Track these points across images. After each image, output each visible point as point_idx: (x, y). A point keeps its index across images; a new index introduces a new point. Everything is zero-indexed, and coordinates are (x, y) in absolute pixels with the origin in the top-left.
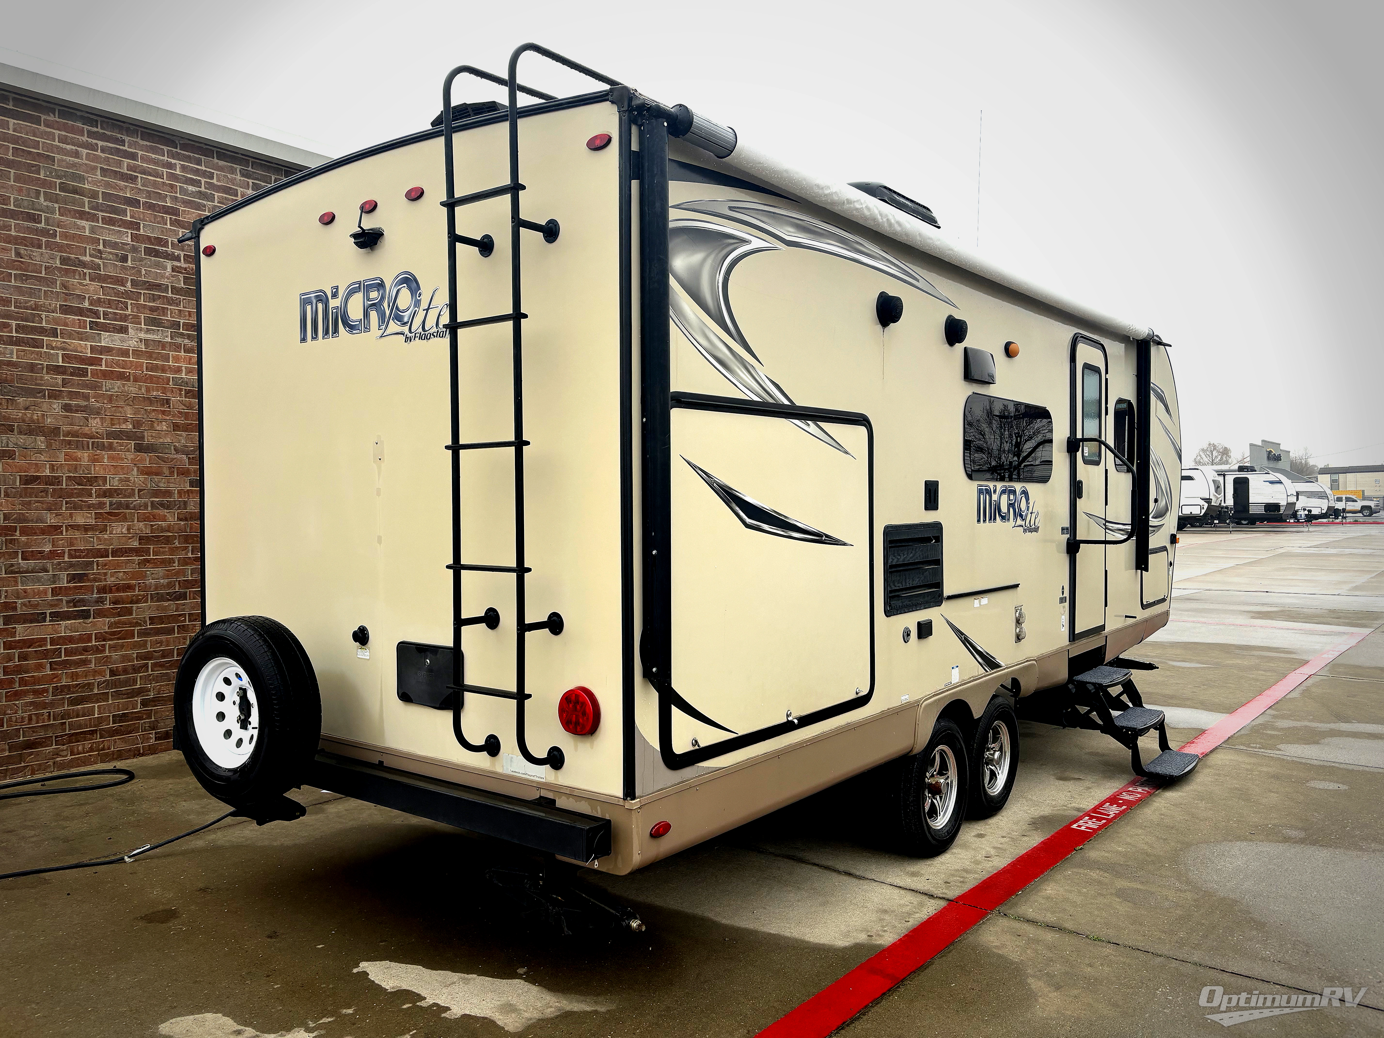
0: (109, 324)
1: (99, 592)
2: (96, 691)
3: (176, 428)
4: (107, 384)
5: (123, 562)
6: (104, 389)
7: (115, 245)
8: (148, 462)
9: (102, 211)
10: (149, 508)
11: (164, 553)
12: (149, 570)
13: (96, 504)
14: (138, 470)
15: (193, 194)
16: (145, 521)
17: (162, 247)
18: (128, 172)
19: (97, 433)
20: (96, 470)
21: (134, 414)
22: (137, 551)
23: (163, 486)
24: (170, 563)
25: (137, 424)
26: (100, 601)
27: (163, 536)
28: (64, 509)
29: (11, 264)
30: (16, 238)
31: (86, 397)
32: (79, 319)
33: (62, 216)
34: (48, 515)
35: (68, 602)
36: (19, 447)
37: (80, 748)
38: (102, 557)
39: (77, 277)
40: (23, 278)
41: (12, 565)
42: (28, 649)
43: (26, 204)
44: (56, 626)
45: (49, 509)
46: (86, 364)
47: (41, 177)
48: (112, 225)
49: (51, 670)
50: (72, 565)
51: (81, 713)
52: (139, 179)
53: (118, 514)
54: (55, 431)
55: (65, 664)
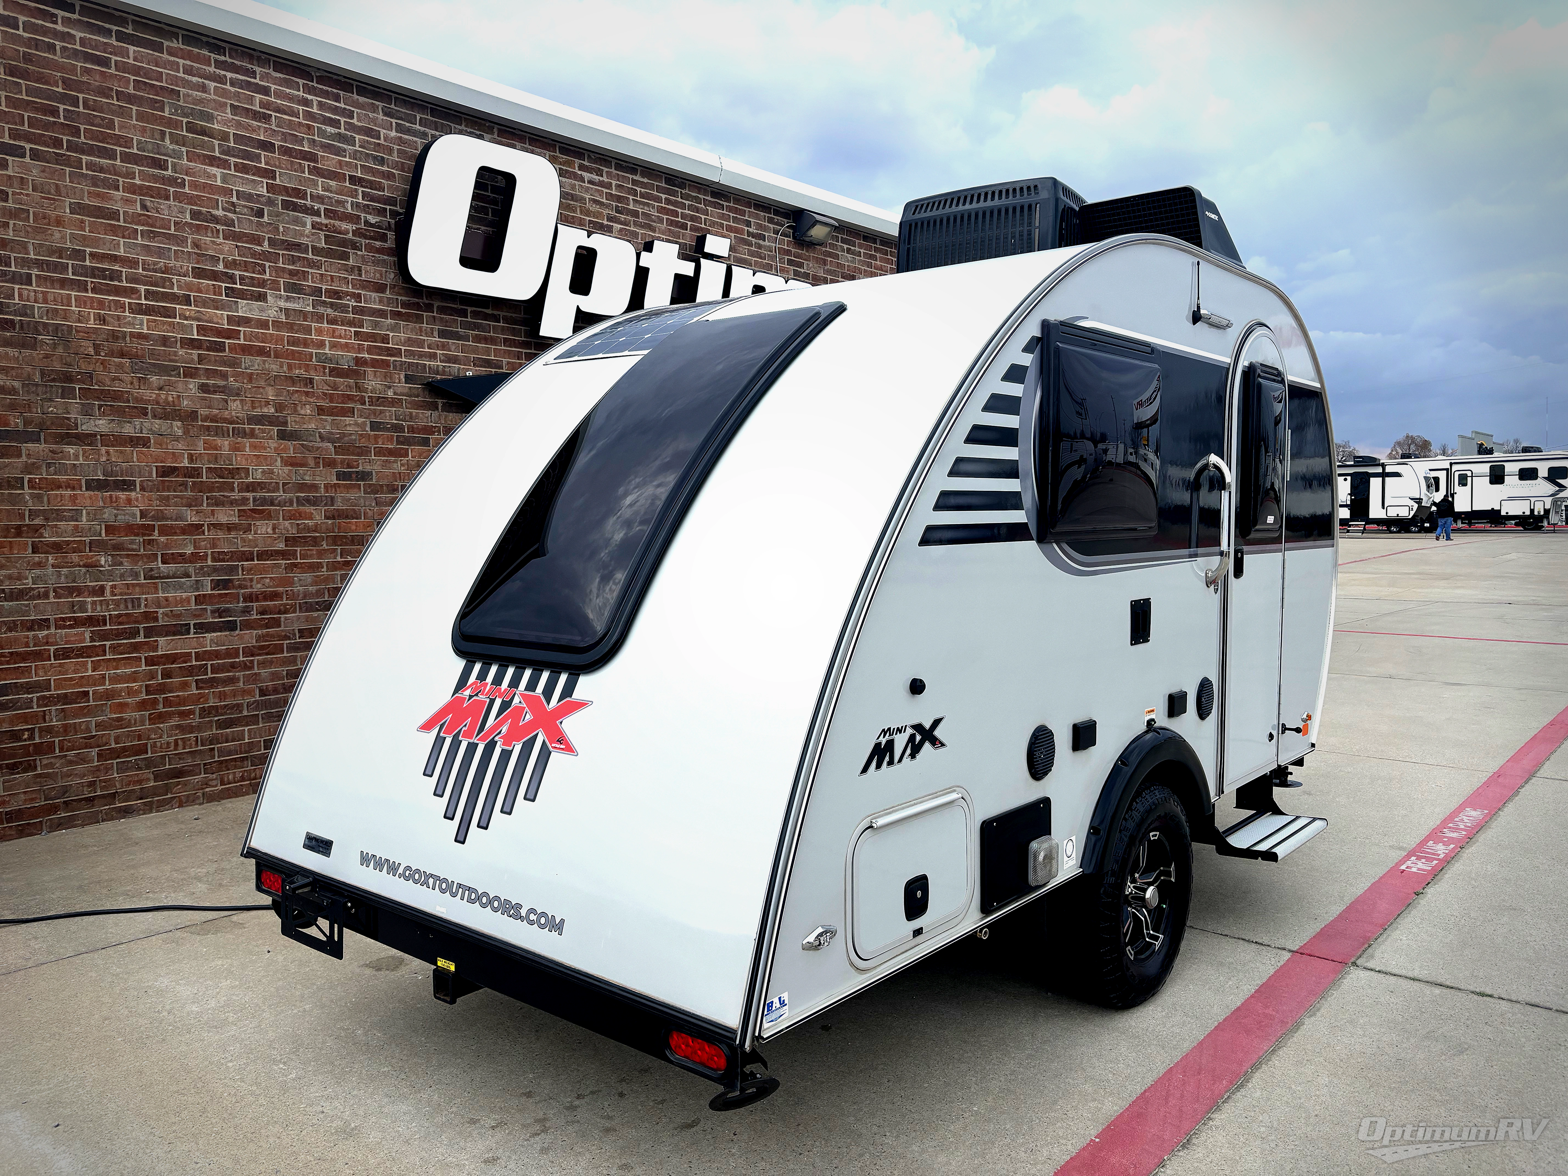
0: (246, 290)
1: (245, 601)
2: (245, 713)
3: (321, 412)
4: (246, 360)
5: (269, 566)
6: (243, 367)
7: (249, 197)
8: (292, 452)
9: (234, 156)
10: (295, 505)
11: (311, 557)
12: (297, 576)
13: (239, 500)
14: (282, 461)
15: (332, 137)
16: (291, 519)
17: (300, 198)
18: (261, 110)
19: (237, 417)
20: (239, 461)
21: (276, 396)
22: (283, 554)
23: (308, 479)
24: (318, 568)
25: (279, 407)
26: (246, 611)
27: (310, 536)
28: (205, 505)
29: (136, 219)
30: (141, 187)
31: (224, 376)
32: (213, 285)
33: (191, 161)
34: (189, 512)
35: (213, 612)
36: (154, 433)
37: (231, 777)
38: (247, 561)
39: (209, 234)
40: (151, 235)
41: (152, 570)
42: (172, 664)
43: (150, 147)
44: (202, 639)
45: (190, 506)
46: (223, 338)
47: (166, 114)
48: (246, 174)
49: (197, 689)
50: (215, 570)
51: (230, 738)
52: (273, 118)
53: (262, 511)
54: (193, 415)
55: (212, 683)
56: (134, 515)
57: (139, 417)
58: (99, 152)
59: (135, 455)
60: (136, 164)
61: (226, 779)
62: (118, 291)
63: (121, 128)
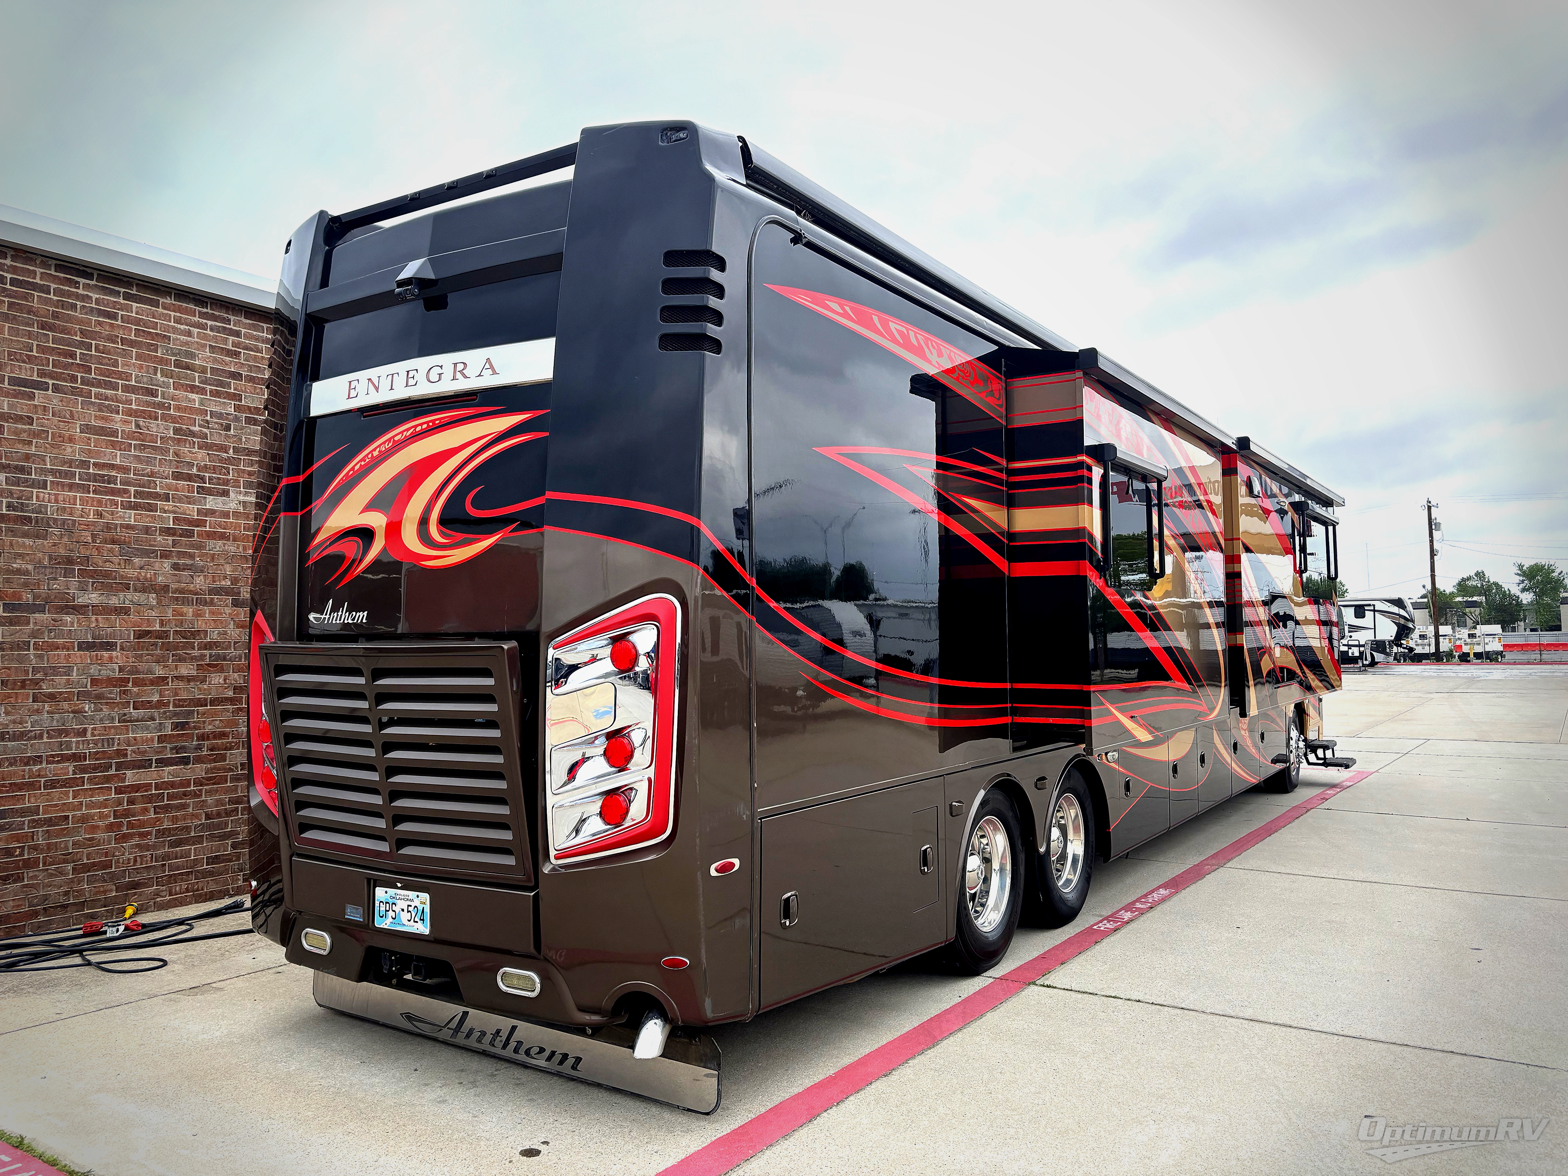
0: (213, 488)
1: (198, 740)
2: (193, 834)
4: (211, 543)
5: (219, 711)
6: (207, 549)
7: (220, 416)
8: (242, 617)
9: (210, 385)
10: (243, 660)
13: (198, 656)
14: (234, 625)
18: (233, 349)
19: (200, 590)
20: (200, 625)
21: (233, 571)
22: (231, 701)
25: (235, 581)
26: (199, 748)
28: (170, 661)
29: (131, 435)
30: (136, 411)
31: (192, 556)
32: (188, 485)
33: (176, 390)
34: (157, 667)
35: (171, 749)
36: (134, 603)
37: (178, 889)
38: (201, 706)
39: (187, 446)
40: (141, 448)
41: (125, 715)
42: (137, 792)
43: (145, 380)
44: (161, 772)
45: (158, 662)
46: (193, 526)
47: (159, 355)
48: (219, 398)
49: (155, 813)
50: (176, 714)
51: (179, 855)
52: (242, 354)
53: (217, 665)
54: (166, 588)
55: (167, 808)
56: (113, 671)
57: (124, 591)
58: (105, 385)
59: (118, 621)
60: (134, 393)
61: (174, 891)
62: (113, 492)
63: (123, 365)
